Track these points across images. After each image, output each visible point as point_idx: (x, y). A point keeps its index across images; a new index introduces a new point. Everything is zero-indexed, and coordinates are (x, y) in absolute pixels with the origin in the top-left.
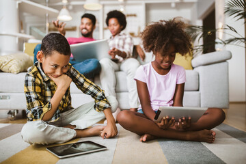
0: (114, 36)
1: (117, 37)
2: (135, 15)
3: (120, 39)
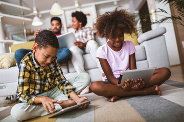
2: (89, 15)
3: (83, 32)
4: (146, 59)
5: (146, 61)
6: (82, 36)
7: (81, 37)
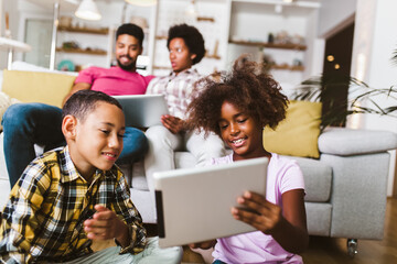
0: (177, 71)
1: (182, 75)
2: (212, 20)
3: (188, 81)
4: (329, 201)
5: (328, 206)
6: (184, 93)
7: (180, 94)
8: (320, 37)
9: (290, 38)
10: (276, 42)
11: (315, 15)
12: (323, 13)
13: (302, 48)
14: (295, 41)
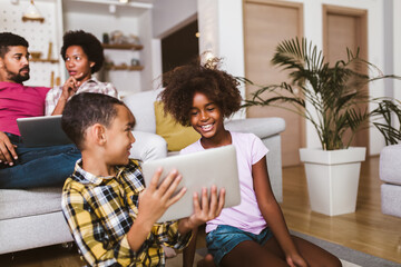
2: (41, 21)
8: (155, 37)
9: (125, 38)
10: (111, 43)
11: (148, 15)
12: (156, 14)
13: (139, 48)
14: (131, 41)
